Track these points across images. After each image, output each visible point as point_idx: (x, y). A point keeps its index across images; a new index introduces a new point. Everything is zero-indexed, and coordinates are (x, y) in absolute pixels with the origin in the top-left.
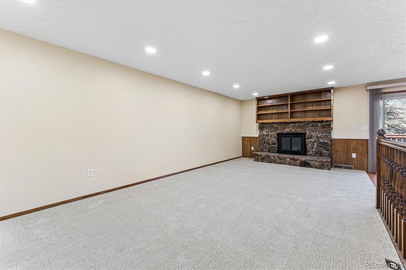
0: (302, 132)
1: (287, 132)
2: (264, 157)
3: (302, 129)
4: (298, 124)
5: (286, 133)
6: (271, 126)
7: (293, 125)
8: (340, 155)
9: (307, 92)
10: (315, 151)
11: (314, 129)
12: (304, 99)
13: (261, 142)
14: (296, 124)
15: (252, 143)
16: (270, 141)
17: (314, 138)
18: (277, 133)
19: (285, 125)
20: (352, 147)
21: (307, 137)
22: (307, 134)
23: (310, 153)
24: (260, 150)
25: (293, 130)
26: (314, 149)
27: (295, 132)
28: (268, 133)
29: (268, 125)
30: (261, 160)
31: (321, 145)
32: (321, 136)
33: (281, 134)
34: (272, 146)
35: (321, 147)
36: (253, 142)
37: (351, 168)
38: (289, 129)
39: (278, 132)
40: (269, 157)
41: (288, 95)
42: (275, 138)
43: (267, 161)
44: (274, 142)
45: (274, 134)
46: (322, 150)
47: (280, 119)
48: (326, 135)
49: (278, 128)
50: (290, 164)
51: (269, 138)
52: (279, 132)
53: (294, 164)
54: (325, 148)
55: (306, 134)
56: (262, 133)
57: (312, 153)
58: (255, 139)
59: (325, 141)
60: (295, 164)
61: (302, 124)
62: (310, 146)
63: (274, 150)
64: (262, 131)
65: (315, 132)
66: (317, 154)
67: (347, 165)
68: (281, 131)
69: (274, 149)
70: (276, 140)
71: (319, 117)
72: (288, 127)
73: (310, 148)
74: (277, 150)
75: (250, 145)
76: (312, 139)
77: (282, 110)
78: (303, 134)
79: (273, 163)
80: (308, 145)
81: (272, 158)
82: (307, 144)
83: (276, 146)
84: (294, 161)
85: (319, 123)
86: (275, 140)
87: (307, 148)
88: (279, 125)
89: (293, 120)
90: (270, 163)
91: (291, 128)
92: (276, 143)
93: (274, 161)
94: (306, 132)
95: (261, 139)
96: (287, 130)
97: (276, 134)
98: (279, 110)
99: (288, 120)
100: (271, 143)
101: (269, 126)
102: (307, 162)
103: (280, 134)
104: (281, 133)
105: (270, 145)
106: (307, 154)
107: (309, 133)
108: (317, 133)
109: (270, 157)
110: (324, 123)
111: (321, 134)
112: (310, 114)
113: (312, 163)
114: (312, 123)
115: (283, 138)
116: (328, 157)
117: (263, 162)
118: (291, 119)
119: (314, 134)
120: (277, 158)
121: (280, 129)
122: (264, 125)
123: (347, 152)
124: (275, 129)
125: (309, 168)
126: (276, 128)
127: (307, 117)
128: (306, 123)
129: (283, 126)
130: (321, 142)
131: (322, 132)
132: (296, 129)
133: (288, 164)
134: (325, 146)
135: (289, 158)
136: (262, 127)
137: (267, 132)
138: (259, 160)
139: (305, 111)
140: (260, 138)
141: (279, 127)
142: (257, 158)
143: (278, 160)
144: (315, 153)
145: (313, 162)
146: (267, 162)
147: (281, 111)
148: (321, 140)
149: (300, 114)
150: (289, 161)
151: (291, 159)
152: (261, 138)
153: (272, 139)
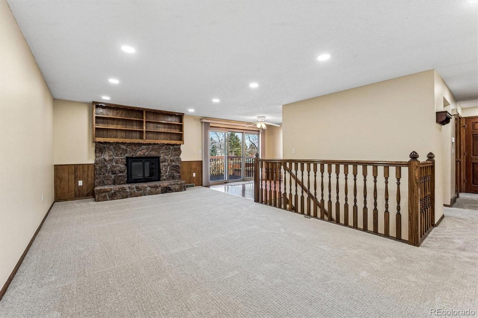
0: (156, 156)
1: (139, 156)
2: (115, 193)
3: (156, 152)
4: (152, 146)
5: (137, 156)
6: (117, 147)
7: (147, 147)
8: (185, 175)
9: (164, 113)
10: (168, 175)
11: (167, 152)
12: (156, 119)
13: (101, 171)
14: (150, 146)
15: (79, 174)
16: (116, 169)
17: (168, 161)
18: (126, 157)
19: (137, 147)
20: (193, 168)
21: (161, 161)
22: (162, 158)
23: (164, 178)
24: (98, 183)
25: (147, 153)
26: (168, 172)
27: (149, 156)
28: (111, 158)
29: (112, 146)
30: (109, 197)
31: (174, 168)
32: (174, 159)
33: (132, 158)
34: (119, 176)
35: (174, 170)
36: (81, 172)
37: (193, 186)
38: (142, 151)
39: (127, 155)
40: (124, 191)
41: (143, 110)
42: (124, 164)
43: (121, 197)
44: (121, 169)
45: (122, 158)
46: (175, 173)
47: (128, 139)
48: (177, 158)
49: (127, 151)
50: (151, 193)
51: (114, 164)
52: (130, 156)
53: (155, 192)
54: (177, 171)
55: (160, 157)
56: (102, 157)
57: (166, 177)
58: (86, 167)
59: (177, 164)
60: (157, 192)
61: (156, 147)
62: (164, 171)
63: (123, 181)
64: (101, 155)
65: (168, 155)
66: (170, 178)
67: (190, 183)
68: (132, 154)
69: (123, 178)
70: (125, 167)
71: (170, 140)
72: (141, 149)
73: (164, 172)
74: (126, 179)
75: (75, 178)
76: (166, 163)
77: (131, 127)
78: (157, 157)
79: (129, 197)
80: (163, 169)
81: (128, 190)
82: (161, 168)
83: (125, 174)
84: (155, 189)
85: (172, 146)
86: (122, 166)
87: (162, 172)
88: (128, 147)
89: (149, 141)
90: (126, 198)
91: (144, 151)
92: (125, 171)
93: (131, 194)
94: (160, 156)
95: (99, 167)
96: (139, 152)
97: (125, 159)
98: (127, 126)
99: (144, 141)
100: (117, 171)
101: (114, 148)
102: (169, 187)
103: (129, 158)
104: (131, 156)
105: (116, 174)
106: (161, 179)
107: (163, 157)
108: (170, 156)
109: (126, 190)
110: (175, 147)
111: (174, 157)
112: (162, 136)
113: (172, 187)
114: (165, 146)
115: (133, 164)
116: (179, 179)
117: (114, 199)
118: (147, 140)
119: (168, 158)
120: (135, 189)
121: (130, 151)
122: (105, 146)
123: (190, 173)
124: (124, 152)
125: (170, 193)
126: (125, 150)
127: (160, 138)
128: (159, 146)
129: (135, 148)
130: (173, 165)
131: (174, 155)
132: (150, 152)
133: (149, 194)
134: (176, 168)
135: (149, 186)
136: (100, 148)
137: (109, 156)
138: (107, 198)
139: (157, 132)
140: (98, 165)
141: (128, 149)
142: (103, 196)
143: (136, 191)
144: (168, 177)
145: (174, 186)
146: (120, 199)
147: (129, 128)
148: (174, 164)
149: (153, 135)
150: (150, 190)
151: (151, 187)
152: (101, 165)
153: (120, 165)
